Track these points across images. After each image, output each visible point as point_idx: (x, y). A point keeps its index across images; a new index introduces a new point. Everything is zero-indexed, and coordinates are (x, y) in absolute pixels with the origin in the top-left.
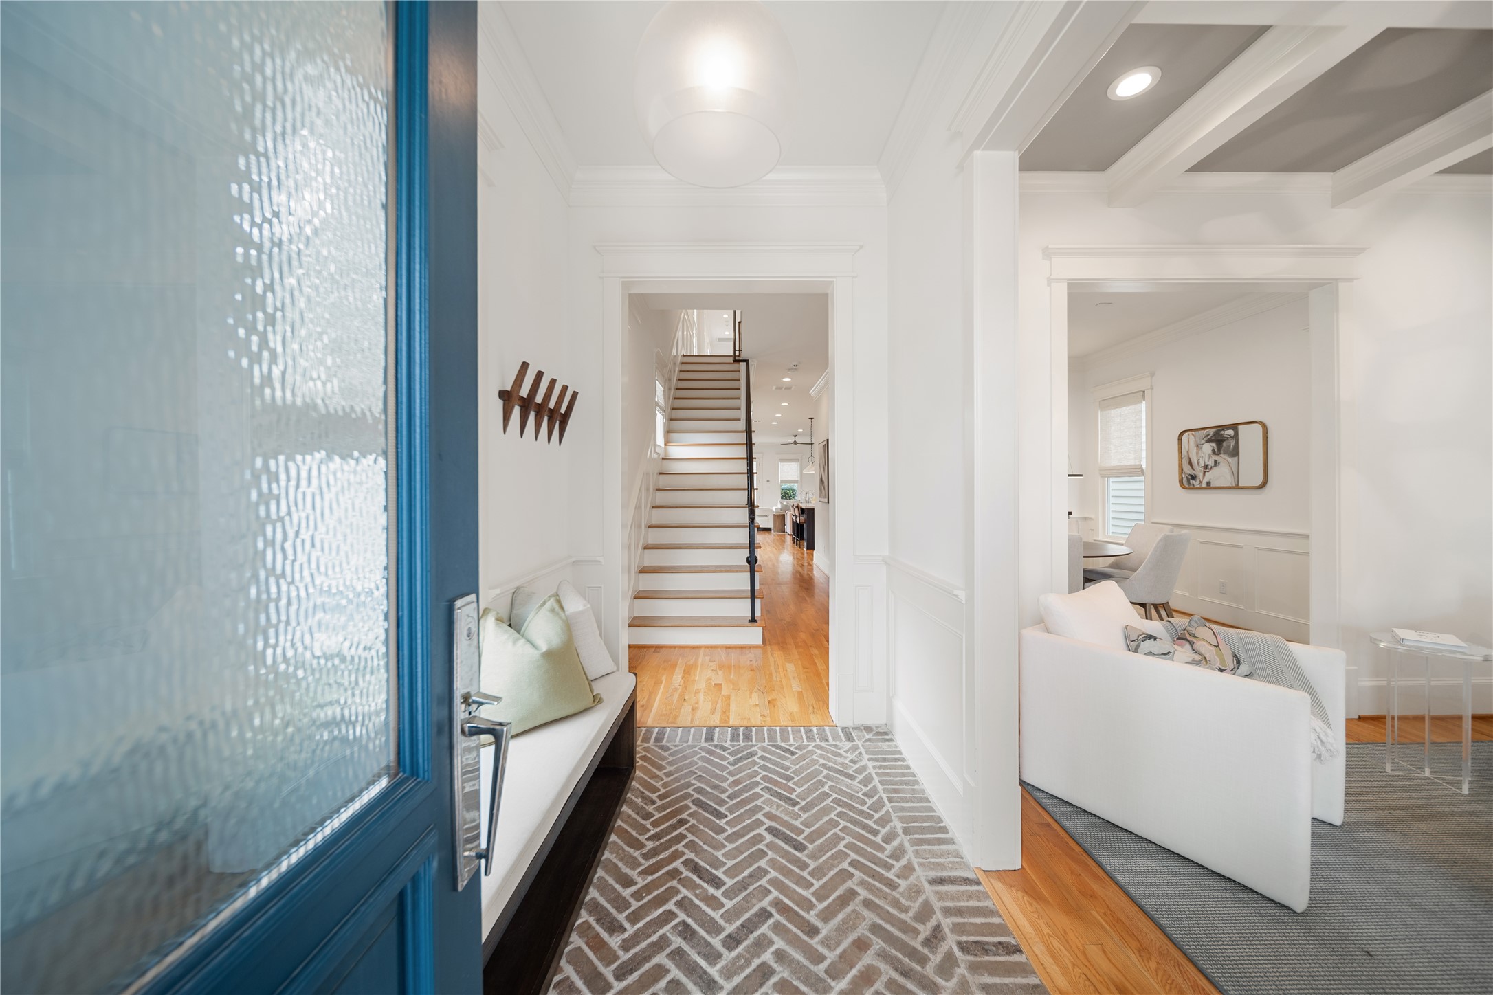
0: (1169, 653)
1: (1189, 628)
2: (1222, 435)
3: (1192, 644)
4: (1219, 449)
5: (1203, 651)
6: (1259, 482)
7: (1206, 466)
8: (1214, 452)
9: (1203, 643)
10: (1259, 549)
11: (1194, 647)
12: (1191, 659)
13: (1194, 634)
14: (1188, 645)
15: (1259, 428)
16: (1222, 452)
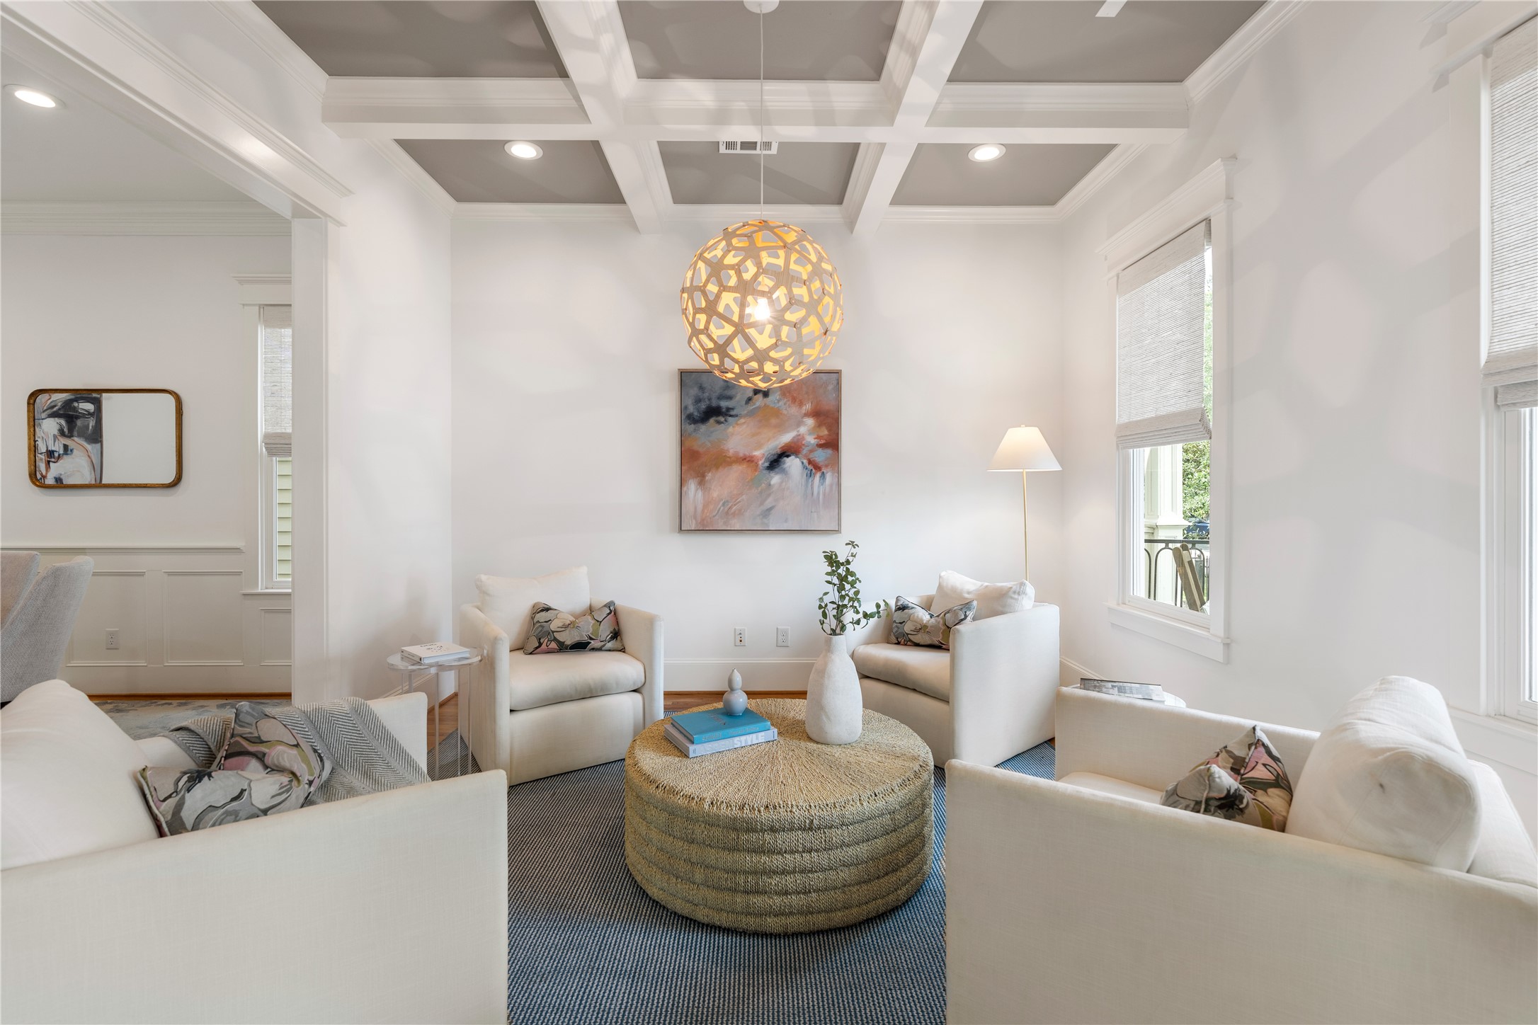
0: (243, 791)
1: (239, 730)
2: (75, 409)
3: (261, 757)
4: (71, 430)
5: (286, 763)
6: (170, 477)
7: (50, 453)
8: (62, 432)
9: (280, 748)
10: (170, 574)
11: (268, 760)
12: (277, 787)
13: (259, 737)
14: (254, 764)
15: (170, 400)
16: (75, 433)
